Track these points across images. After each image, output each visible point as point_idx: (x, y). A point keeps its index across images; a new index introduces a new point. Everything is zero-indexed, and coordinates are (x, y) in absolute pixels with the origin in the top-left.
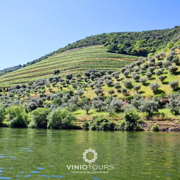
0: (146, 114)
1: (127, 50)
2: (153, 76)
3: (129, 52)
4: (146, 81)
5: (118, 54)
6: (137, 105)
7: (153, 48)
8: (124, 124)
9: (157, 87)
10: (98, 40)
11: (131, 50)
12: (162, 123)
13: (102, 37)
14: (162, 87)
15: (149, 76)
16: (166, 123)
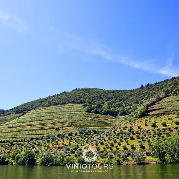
0: (123, 159)
1: (99, 110)
2: (123, 140)
3: (101, 112)
4: (119, 142)
5: (94, 114)
6: (119, 156)
7: (117, 109)
8: (116, 163)
9: (125, 146)
10: (76, 99)
11: (102, 110)
12: (129, 162)
13: (79, 97)
14: (127, 147)
15: (121, 140)
16: (130, 162)
